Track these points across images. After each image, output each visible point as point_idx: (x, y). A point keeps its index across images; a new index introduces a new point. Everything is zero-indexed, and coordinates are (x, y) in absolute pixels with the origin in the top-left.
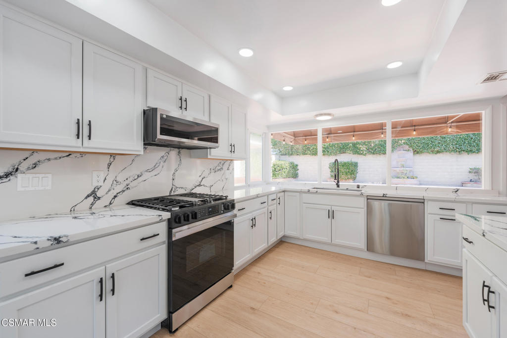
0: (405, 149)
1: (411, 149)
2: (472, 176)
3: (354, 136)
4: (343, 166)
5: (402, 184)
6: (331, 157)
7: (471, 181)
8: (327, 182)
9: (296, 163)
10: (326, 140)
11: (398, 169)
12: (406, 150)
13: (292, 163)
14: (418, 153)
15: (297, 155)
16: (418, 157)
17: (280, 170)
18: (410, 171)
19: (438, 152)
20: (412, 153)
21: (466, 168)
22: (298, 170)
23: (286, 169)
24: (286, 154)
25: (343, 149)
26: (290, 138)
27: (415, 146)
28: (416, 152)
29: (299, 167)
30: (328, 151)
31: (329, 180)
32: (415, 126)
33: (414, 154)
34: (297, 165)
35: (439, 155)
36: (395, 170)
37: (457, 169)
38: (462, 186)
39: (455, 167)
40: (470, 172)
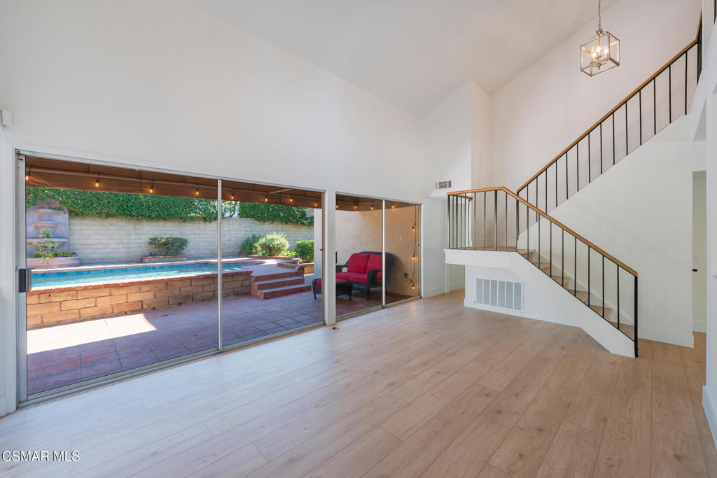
0: (53, 207)
1: (65, 208)
2: (152, 249)
7: (151, 255)
11: (35, 241)
12: (55, 209)
14: (77, 215)
16: (77, 221)
18: (62, 244)
19: (108, 216)
20: (67, 215)
21: (145, 238)
27: (70, 202)
28: (73, 214)
33: (70, 215)
35: (110, 221)
37: (136, 239)
38: (142, 262)
39: (133, 237)
40: (150, 243)
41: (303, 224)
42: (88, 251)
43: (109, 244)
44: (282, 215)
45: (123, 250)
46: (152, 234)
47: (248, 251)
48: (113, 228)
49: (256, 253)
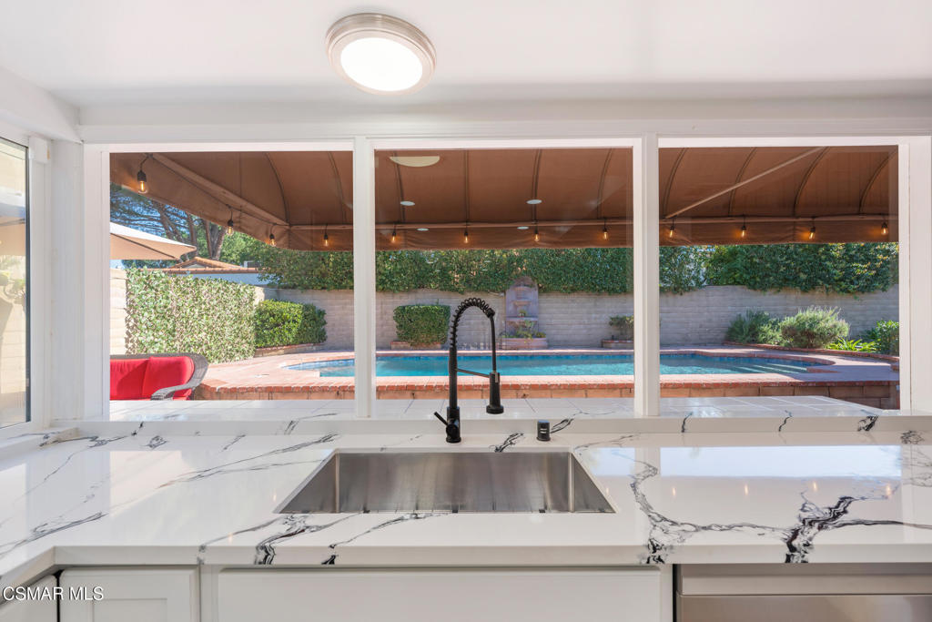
1: (536, 285)
2: (614, 331)
3: (466, 234)
4: (423, 314)
5: (525, 348)
6: (398, 295)
7: (613, 338)
8: (390, 349)
9: (319, 307)
10: (389, 241)
11: (516, 321)
13: (306, 308)
14: (546, 291)
15: (324, 288)
16: (544, 298)
17: (278, 325)
18: (537, 324)
19: (573, 290)
20: (537, 292)
21: (606, 318)
22: (325, 323)
23: (294, 321)
24: (294, 287)
25: (420, 280)
26: (268, 221)
28: (543, 291)
29: (326, 318)
30: (392, 282)
31: (393, 346)
32: (605, 218)
33: (539, 292)
34: (322, 313)
35: (574, 296)
36: (512, 323)
37: (595, 318)
38: (602, 346)
39: (594, 315)
40: (611, 324)
41: (846, 291)
42: (553, 332)
43: (571, 325)
44: (803, 276)
45: (585, 331)
46: (613, 312)
47: (748, 338)
48: (575, 305)
49: (765, 341)
